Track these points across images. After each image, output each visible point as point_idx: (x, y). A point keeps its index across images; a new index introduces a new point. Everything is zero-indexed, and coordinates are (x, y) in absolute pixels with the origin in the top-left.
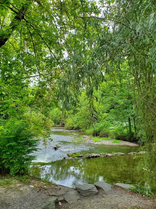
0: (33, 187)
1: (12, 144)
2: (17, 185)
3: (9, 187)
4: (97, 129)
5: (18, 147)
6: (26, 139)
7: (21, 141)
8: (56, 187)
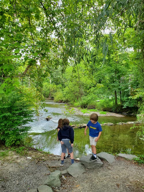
0: (31, 158)
1: (7, 115)
2: (13, 157)
3: (5, 159)
4: (85, 102)
5: (13, 118)
6: (21, 109)
7: (16, 112)
8: (55, 158)
